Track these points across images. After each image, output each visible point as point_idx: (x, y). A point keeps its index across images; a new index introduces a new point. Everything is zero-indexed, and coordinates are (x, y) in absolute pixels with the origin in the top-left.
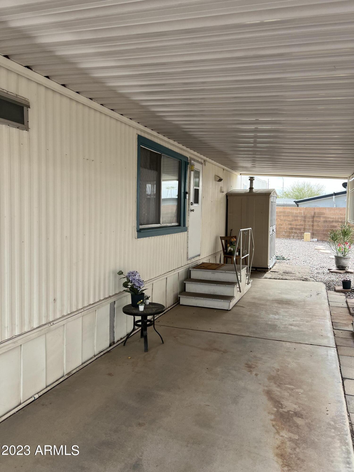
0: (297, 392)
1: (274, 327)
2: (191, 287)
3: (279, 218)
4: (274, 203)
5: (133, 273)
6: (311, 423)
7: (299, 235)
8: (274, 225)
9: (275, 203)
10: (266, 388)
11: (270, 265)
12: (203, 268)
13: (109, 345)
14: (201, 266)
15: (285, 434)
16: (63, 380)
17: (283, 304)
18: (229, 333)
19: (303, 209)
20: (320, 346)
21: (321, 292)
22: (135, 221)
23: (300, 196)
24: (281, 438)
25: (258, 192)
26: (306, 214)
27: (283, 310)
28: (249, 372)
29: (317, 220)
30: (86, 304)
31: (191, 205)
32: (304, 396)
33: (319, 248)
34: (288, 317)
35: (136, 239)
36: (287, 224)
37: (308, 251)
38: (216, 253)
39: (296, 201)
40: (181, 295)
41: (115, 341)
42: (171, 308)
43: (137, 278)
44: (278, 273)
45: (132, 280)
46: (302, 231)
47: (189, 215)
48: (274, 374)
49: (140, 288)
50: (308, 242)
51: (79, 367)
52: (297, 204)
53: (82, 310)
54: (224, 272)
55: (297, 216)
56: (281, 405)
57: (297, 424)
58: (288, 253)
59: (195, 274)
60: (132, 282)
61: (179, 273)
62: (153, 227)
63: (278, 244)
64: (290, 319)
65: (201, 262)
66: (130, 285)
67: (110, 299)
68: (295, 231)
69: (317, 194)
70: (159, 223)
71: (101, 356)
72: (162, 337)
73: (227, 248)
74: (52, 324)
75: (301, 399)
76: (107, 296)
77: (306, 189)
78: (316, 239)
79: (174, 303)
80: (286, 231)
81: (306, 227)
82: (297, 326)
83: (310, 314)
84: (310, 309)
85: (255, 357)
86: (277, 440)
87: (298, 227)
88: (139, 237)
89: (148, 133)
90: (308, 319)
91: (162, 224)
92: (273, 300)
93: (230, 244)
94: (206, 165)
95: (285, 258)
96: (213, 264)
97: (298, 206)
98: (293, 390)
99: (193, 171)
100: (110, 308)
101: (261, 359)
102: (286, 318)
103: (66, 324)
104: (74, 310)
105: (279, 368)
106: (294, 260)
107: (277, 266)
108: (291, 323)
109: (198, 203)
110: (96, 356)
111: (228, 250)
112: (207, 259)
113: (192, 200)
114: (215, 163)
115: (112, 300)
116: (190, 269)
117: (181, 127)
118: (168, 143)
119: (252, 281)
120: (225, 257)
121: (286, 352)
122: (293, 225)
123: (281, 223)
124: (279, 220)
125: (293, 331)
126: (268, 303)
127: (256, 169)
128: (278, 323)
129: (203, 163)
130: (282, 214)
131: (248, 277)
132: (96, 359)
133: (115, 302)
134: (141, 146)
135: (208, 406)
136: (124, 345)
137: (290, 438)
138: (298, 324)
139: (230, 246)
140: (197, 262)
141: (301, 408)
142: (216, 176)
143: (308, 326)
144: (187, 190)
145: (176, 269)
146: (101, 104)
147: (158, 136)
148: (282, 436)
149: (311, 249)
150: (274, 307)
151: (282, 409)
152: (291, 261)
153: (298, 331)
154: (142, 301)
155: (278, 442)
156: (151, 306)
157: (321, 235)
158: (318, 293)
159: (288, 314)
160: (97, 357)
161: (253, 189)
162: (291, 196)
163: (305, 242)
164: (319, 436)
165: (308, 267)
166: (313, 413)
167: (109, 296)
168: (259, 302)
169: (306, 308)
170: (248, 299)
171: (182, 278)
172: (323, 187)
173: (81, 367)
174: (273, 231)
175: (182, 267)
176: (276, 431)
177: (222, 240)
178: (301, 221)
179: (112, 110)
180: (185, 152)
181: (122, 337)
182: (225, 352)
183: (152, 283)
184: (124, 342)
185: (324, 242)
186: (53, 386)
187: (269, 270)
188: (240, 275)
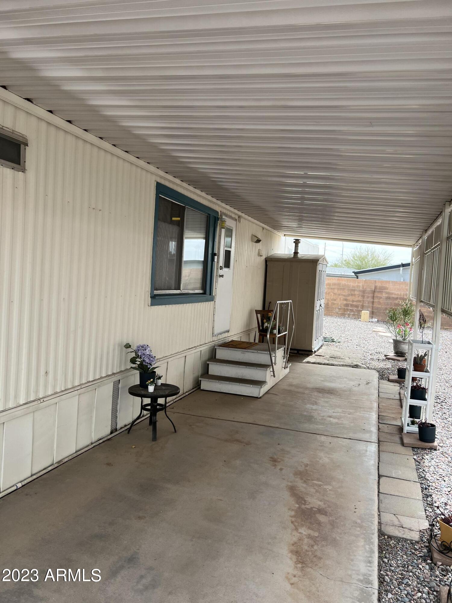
0: (325, 488)
1: (310, 419)
2: (215, 369)
3: (331, 292)
4: (323, 272)
5: (142, 347)
6: (335, 520)
7: (356, 314)
8: (323, 300)
9: (325, 272)
10: (290, 484)
11: (315, 347)
12: (231, 346)
13: (110, 432)
14: (230, 344)
15: (304, 531)
16: (52, 469)
17: (324, 393)
18: (255, 423)
19: (362, 282)
20: (360, 440)
21: (372, 381)
22: (149, 285)
23: (362, 265)
24: (299, 534)
25: (304, 258)
26: (366, 289)
27: (323, 400)
28: (273, 466)
29: (378, 296)
30: (84, 381)
31: (221, 269)
32: (332, 493)
33: (377, 330)
34: (328, 408)
35: (149, 307)
36: (342, 299)
37: (364, 333)
38: (250, 329)
39: (355, 271)
40: (202, 378)
41: (118, 428)
42: (190, 392)
43: (148, 353)
44: (324, 358)
45: (141, 355)
46: (359, 309)
47: (217, 281)
48: (301, 469)
49: (151, 365)
50: (365, 322)
51: (72, 455)
52: (356, 276)
53: (79, 388)
54: (256, 351)
55: (354, 290)
56: (305, 502)
57: (319, 521)
58: (340, 335)
59: (221, 354)
60: (141, 358)
61: (202, 351)
62: (171, 294)
63: (329, 323)
64: (329, 410)
65: (230, 339)
66: (139, 361)
67: (112, 377)
68: (351, 308)
69: (383, 264)
70: (179, 289)
71: (99, 444)
72: (175, 426)
73: (263, 323)
74: (42, 401)
75: (328, 496)
76: (110, 373)
77: (370, 258)
78: (376, 320)
79: (194, 387)
80: (340, 307)
81: (365, 304)
82: (337, 418)
83: (354, 405)
84: (355, 400)
85: (283, 450)
86: (294, 537)
87: (355, 303)
88: (152, 304)
89: (170, 181)
90: (351, 411)
91: (183, 291)
92: (314, 388)
93: (267, 318)
94: (241, 222)
95: (335, 341)
96: (244, 343)
97: (357, 278)
98: (320, 486)
99: (223, 228)
100: (114, 388)
101: (288, 452)
102: (326, 409)
103: (58, 402)
104: (70, 387)
105: (308, 463)
106: (345, 343)
107: (324, 349)
108: (330, 414)
109: (229, 268)
110: (94, 443)
111: (264, 327)
112: (238, 336)
113: (221, 263)
114: (252, 220)
115: (116, 378)
116: (215, 347)
117: (209, 176)
118: (194, 193)
119: (291, 364)
120: (260, 335)
121: (320, 446)
122: (349, 301)
123: (334, 298)
124: (332, 293)
125: (331, 424)
126: (307, 392)
127: (303, 230)
128: (315, 414)
129: (237, 219)
130: (336, 287)
131: (285, 359)
132: (94, 447)
133: (120, 380)
134: (160, 195)
135: (221, 500)
136: (129, 433)
137: (309, 535)
138: (338, 415)
139: (267, 321)
140: (224, 339)
141: (326, 505)
142: (254, 236)
143: (349, 418)
144: (216, 251)
145: (198, 346)
146: (113, 145)
147: (182, 184)
148: (300, 533)
149: (368, 330)
150: (313, 396)
151: (305, 505)
152: (341, 344)
153: (337, 424)
154: (152, 380)
155: (295, 539)
156: (163, 388)
157: (383, 315)
158: (369, 382)
159: (328, 405)
160: (94, 445)
161: (299, 254)
162: (351, 265)
163: (362, 322)
164: (342, 534)
165: (362, 351)
166: (339, 510)
167: (113, 373)
168: (296, 390)
169: (350, 399)
170: (284, 386)
171: (206, 357)
172: (391, 256)
173: (75, 455)
174: (320, 306)
175: (206, 344)
176: (294, 528)
177: (258, 315)
178: (358, 297)
179: (126, 151)
180: (215, 205)
181: (127, 424)
182: (248, 444)
183: (167, 361)
184: (128, 430)
185: (385, 323)
186: (40, 475)
187: (313, 353)
188: (275, 356)
